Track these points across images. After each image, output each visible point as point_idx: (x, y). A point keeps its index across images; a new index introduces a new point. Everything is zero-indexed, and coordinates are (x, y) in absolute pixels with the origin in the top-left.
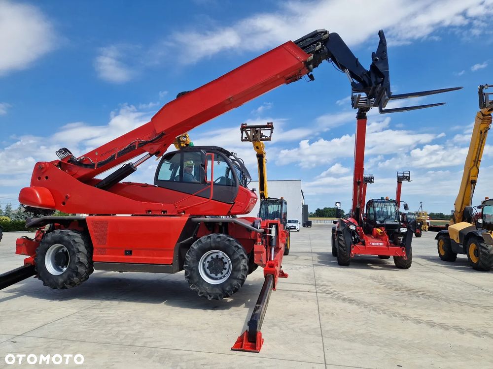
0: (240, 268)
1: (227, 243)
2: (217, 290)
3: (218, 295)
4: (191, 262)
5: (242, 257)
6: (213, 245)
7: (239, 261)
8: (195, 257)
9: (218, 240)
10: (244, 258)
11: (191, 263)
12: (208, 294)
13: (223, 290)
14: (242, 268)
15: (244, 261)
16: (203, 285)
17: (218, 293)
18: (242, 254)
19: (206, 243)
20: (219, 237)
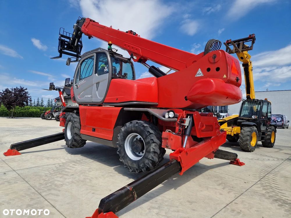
0: (150, 150)
1: (142, 128)
2: (135, 165)
3: (135, 169)
4: (120, 140)
5: (153, 141)
6: (133, 129)
7: (149, 144)
8: (122, 137)
9: (137, 125)
10: (154, 142)
11: (120, 142)
12: (130, 167)
13: (139, 166)
14: (152, 150)
15: (154, 144)
16: (127, 160)
17: (135, 168)
18: (152, 138)
19: (129, 127)
20: (137, 123)
